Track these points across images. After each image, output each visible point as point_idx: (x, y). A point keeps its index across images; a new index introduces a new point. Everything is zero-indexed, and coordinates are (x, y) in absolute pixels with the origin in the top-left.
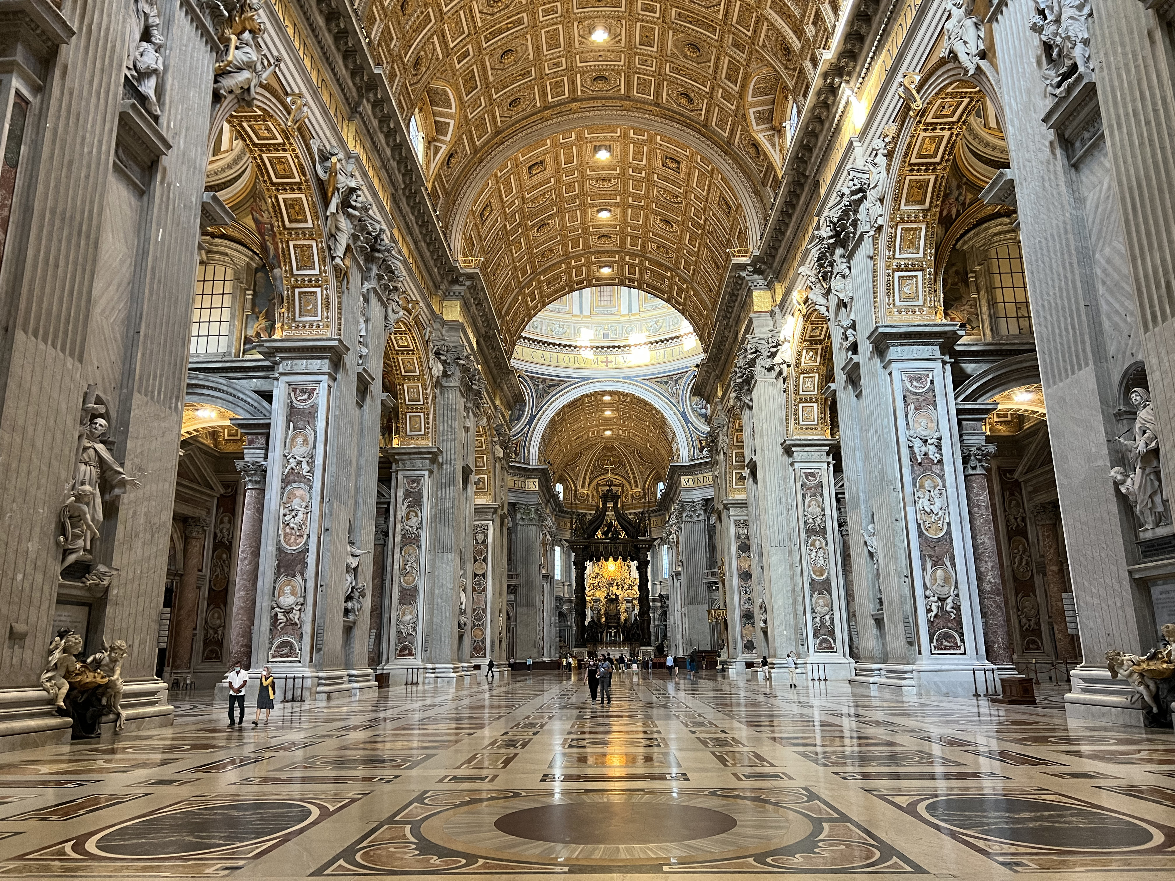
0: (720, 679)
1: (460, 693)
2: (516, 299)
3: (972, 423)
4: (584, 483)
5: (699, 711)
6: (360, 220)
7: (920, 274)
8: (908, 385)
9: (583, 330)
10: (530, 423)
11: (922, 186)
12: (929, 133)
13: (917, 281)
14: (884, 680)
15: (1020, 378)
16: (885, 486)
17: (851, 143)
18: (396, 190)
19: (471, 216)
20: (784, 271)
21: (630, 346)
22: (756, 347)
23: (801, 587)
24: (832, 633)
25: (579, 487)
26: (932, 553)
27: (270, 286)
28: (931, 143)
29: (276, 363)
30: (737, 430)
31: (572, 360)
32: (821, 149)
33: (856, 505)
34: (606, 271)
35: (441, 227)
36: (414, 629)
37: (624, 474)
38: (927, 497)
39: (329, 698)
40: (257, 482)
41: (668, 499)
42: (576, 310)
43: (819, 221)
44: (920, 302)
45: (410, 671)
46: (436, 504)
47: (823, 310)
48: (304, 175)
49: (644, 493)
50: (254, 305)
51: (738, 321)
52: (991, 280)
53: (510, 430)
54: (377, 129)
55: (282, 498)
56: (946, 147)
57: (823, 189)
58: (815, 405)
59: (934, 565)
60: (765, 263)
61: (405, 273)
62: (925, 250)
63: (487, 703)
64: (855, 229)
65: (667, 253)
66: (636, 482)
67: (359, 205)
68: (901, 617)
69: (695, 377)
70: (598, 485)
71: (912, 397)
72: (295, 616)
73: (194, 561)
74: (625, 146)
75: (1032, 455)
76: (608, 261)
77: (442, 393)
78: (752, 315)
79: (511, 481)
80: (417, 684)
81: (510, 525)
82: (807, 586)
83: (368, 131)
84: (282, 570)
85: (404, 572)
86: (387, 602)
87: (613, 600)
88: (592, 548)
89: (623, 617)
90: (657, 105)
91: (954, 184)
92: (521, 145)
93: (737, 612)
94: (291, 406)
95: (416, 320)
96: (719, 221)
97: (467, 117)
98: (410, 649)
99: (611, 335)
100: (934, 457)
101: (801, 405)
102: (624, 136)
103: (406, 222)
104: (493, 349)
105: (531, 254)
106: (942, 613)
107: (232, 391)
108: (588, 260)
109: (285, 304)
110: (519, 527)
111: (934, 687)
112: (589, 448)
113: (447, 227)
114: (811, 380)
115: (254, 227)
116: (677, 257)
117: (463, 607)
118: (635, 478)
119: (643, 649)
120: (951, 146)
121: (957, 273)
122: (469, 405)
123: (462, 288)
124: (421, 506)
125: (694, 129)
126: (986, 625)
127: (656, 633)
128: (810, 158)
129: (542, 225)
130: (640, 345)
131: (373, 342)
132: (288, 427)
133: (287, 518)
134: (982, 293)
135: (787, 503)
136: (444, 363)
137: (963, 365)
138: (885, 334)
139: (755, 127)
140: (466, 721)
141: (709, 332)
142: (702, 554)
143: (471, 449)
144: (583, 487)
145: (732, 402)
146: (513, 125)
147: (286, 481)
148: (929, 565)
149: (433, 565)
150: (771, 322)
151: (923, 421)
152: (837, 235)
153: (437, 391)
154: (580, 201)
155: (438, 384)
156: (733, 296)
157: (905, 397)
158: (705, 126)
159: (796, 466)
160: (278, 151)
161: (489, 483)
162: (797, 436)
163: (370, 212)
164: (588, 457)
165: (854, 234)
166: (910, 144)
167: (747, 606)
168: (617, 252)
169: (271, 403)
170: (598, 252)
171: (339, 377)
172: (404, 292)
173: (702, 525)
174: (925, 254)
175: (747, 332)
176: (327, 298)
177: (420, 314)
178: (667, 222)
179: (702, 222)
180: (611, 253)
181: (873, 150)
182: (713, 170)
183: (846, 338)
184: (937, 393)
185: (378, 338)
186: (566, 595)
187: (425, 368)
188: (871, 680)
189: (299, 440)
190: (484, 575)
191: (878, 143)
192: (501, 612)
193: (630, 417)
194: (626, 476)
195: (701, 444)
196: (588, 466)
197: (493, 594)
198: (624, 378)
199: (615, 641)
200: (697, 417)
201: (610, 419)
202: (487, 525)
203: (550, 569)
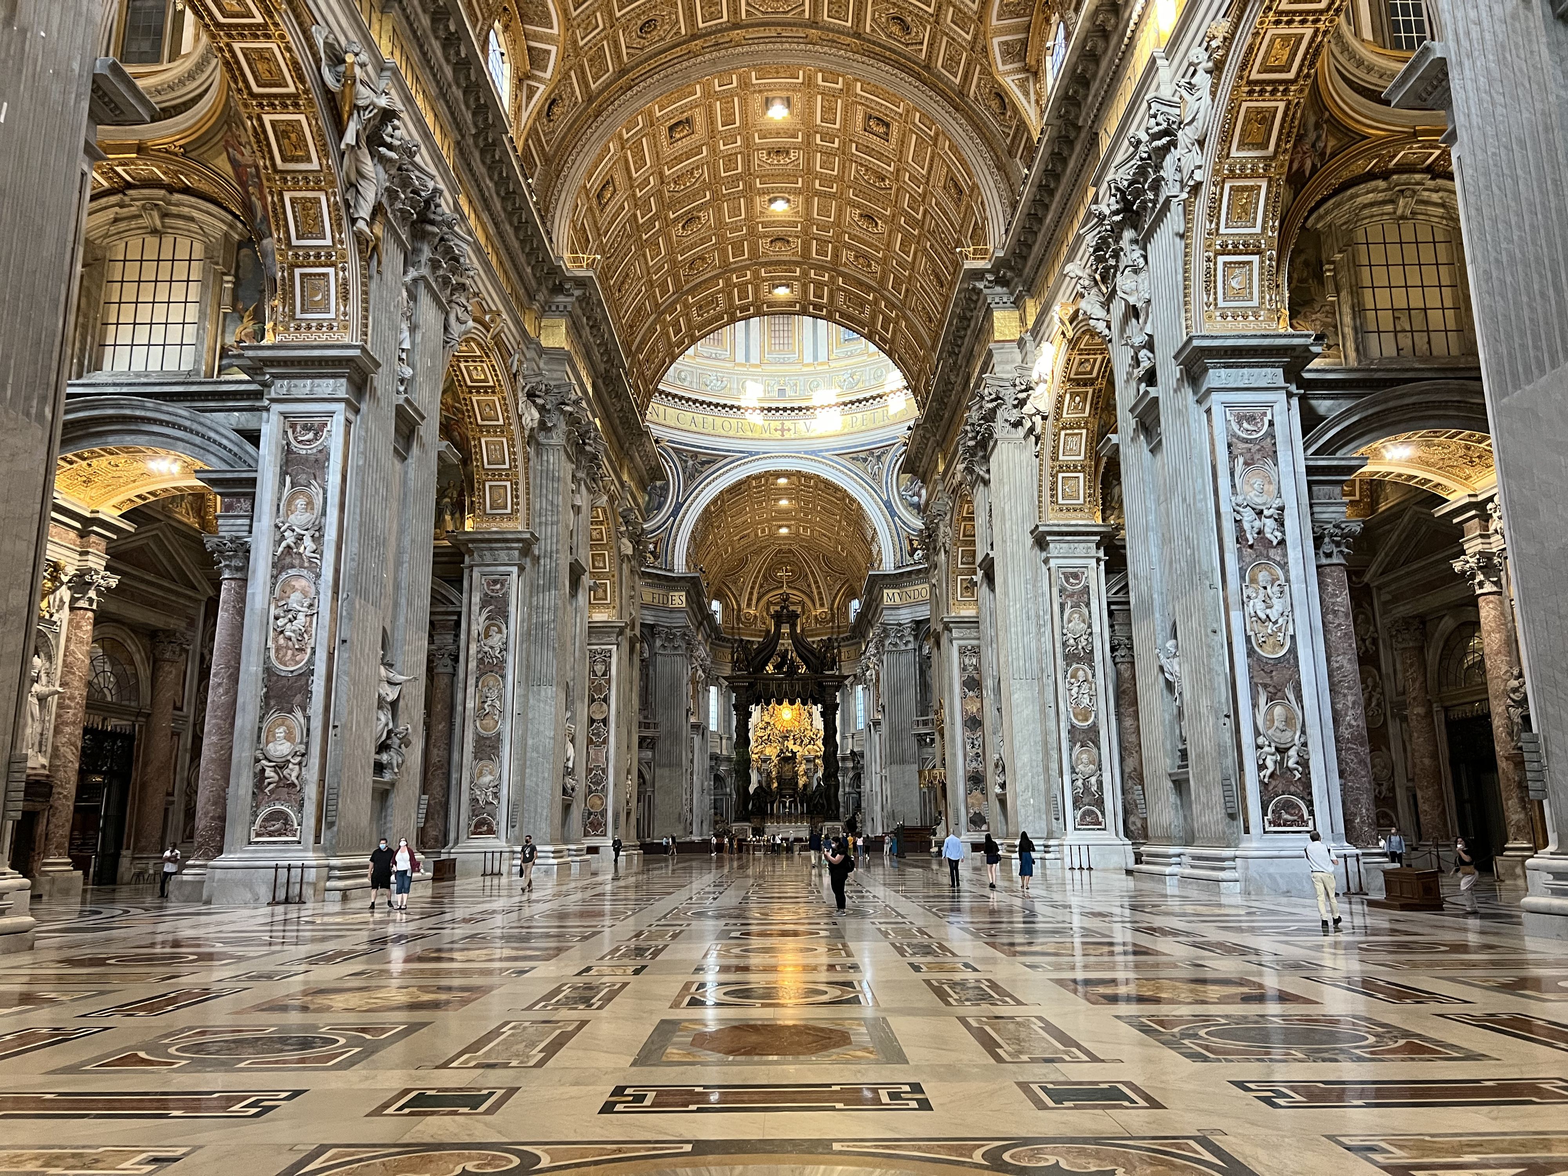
0: (935, 867)
2: (652, 330)
3: (1327, 488)
4: (750, 600)
5: (917, 923)
6: (400, 169)
7: (1255, 259)
8: (1236, 427)
9: (749, 384)
10: (675, 514)
11: (1265, 118)
12: (1283, 30)
13: (1251, 270)
14: (1188, 871)
15: (1400, 422)
16: (1196, 578)
17: (1153, 61)
18: (463, 137)
19: (583, 196)
20: (1038, 281)
21: (815, 408)
22: (997, 392)
23: (1055, 736)
24: (1100, 803)
25: (744, 605)
26: (1268, 681)
27: (259, 267)
28: (1283, 47)
29: (265, 384)
30: (965, 519)
31: (734, 425)
32: (1103, 80)
33: (1148, 611)
34: (782, 293)
35: (535, 204)
36: (495, 795)
37: (805, 588)
38: (1261, 597)
39: (345, 898)
40: (238, 569)
41: (865, 622)
42: (740, 357)
43: (1097, 194)
44: (1255, 303)
45: (489, 856)
46: (530, 615)
47: (1101, 326)
48: (303, 82)
49: (833, 615)
50: (235, 299)
51: (970, 357)
52: (1357, 275)
53: (644, 519)
54: (429, 32)
55: (272, 592)
56: (1307, 52)
57: (1105, 143)
58: (1081, 475)
59: (1270, 699)
60: (1011, 268)
61: (476, 264)
62: (1264, 222)
64: (1157, 195)
65: (870, 266)
66: (821, 599)
67: (397, 143)
68: (1219, 778)
70: (769, 603)
71: (1241, 445)
72: (292, 772)
73: (167, 695)
74: (811, 100)
75: (1392, 548)
76: (785, 278)
77: (538, 454)
78: (991, 345)
79: (648, 595)
80: (500, 874)
81: (645, 654)
82: (1064, 735)
83: (414, 32)
84: (272, 703)
85: (481, 714)
86: (456, 756)
87: (788, 759)
88: (760, 687)
89: (801, 781)
90: (858, 35)
91: (1312, 120)
92: (657, 92)
93: (961, 772)
94: (288, 451)
95: (497, 340)
96: (945, 213)
97: (575, 42)
98: (490, 825)
99: (789, 392)
100: (1274, 536)
101: (1060, 475)
102: (809, 82)
103: (481, 190)
104: (618, 396)
105: (674, 263)
106: (1282, 772)
107: (200, 428)
108: (756, 275)
109: (279, 292)
110: (659, 658)
111: (1268, 881)
112: (758, 552)
113: (547, 210)
114: (1075, 438)
115: (231, 173)
116: (883, 271)
117: (570, 764)
118: (820, 593)
119: (829, 824)
120: (1314, 52)
121: (1306, 263)
122: (581, 475)
123: (569, 299)
124: (506, 618)
125: (910, 72)
126: (1344, 789)
127: (846, 803)
128: (1087, 96)
129: (690, 220)
130: (829, 406)
131: (424, 362)
132: (283, 483)
133: (280, 622)
134: (1344, 294)
135: (1038, 616)
136: (542, 409)
137: (1314, 402)
138: (1202, 349)
139: (1001, 67)
141: (927, 382)
142: (910, 696)
143: (582, 539)
144: (749, 605)
145: (958, 477)
146: (646, 60)
147: (279, 566)
148: (1262, 699)
149: (525, 705)
150: (1018, 357)
151: (1257, 482)
152: (1126, 207)
153: (531, 451)
154: (745, 184)
155: (531, 439)
156: (964, 319)
157: (1229, 446)
158: (927, 68)
159: (1053, 563)
160: (257, 37)
161: (613, 592)
162: (1053, 520)
163: (417, 159)
164: (757, 565)
165: (1155, 202)
166: (1251, 48)
167: (974, 764)
168: (797, 264)
169: (257, 445)
170: (771, 263)
171: (364, 407)
172: (476, 295)
173: (911, 656)
174: (1264, 228)
175: (983, 370)
176: (345, 283)
177: (502, 331)
178: (869, 217)
179: (919, 217)
180: (789, 265)
181: (1190, 64)
182: (937, 134)
183: (1137, 362)
184: (1278, 440)
185: (433, 357)
186: (725, 752)
187: (512, 414)
188: (1168, 870)
189: (300, 502)
190: (605, 721)
191: (1198, 54)
192: (629, 772)
193: (814, 508)
194: (807, 590)
195: (912, 545)
196: (757, 577)
197: (618, 748)
198: (806, 453)
199: (790, 813)
200: (906, 508)
201: (787, 511)
202: (610, 651)
203: (702, 715)
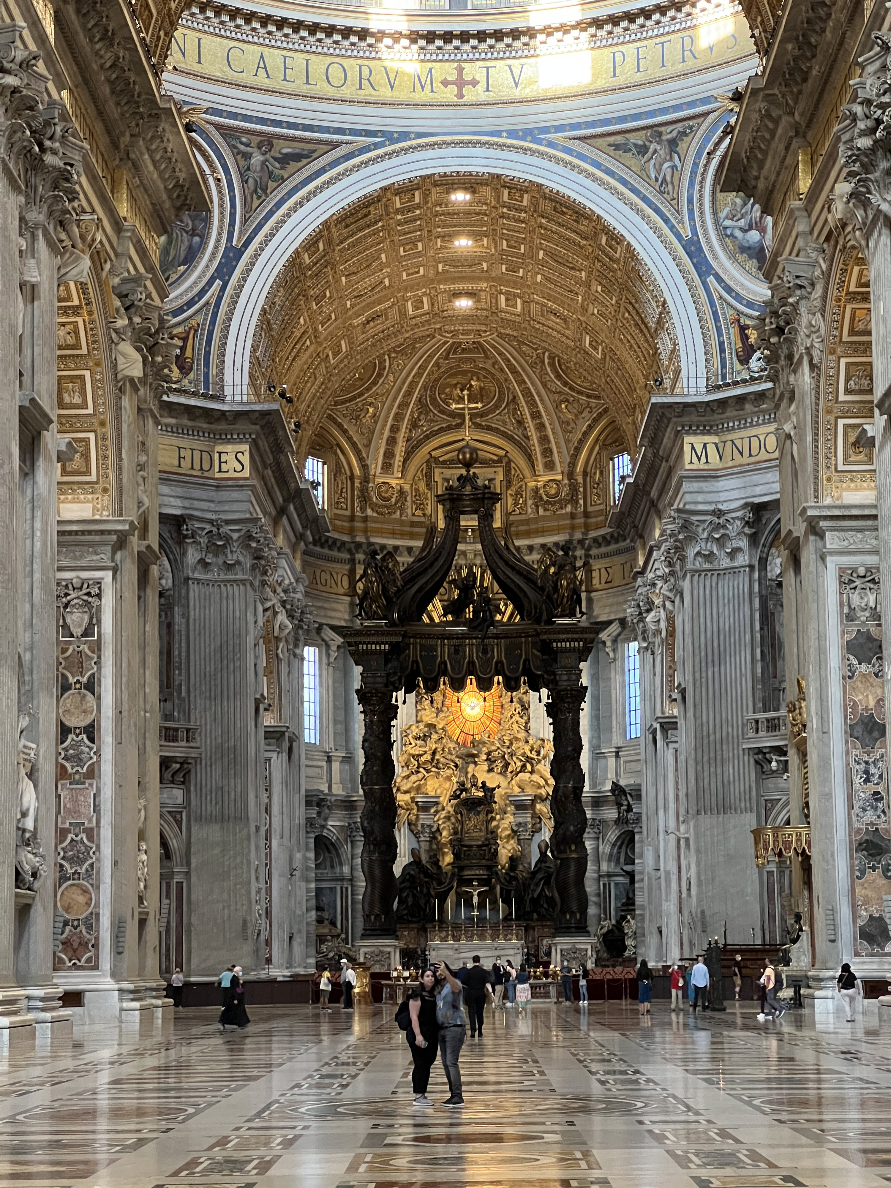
0: (786, 1029)
1: (23, 1075)
4: (389, 455)
5: (721, 1122)
10: (224, 273)
21: (531, 33)
25: (376, 467)
30: (853, 297)
31: (353, 75)
37: (510, 428)
41: (644, 505)
49: (574, 488)
53: (163, 295)
63: (103, 1103)
66: (547, 452)
69: (728, 130)
70: (432, 462)
79: (168, 450)
81: (167, 582)
87: (475, 804)
88: (414, 652)
89: (505, 851)
93: (841, 834)
104: (107, 37)
110: (194, 590)
112: (407, 350)
117: (29, 824)
118: (544, 439)
119: (563, 943)
122: (37, 216)
127: (603, 896)
130: (564, 29)
140: (40, 1155)
144: (387, 467)
145: (839, 209)
161: (102, 457)
164: (404, 378)
167: (870, 816)
173: (742, 582)
186: (338, 790)
190: (91, 731)
192: (142, 836)
193: (531, 254)
194: (518, 435)
195: (744, 337)
196: (404, 405)
197: (119, 786)
198: (512, 134)
199: (482, 919)
200: (732, 257)
201: (473, 261)
202: (98, 583)
203: (287, 712)
